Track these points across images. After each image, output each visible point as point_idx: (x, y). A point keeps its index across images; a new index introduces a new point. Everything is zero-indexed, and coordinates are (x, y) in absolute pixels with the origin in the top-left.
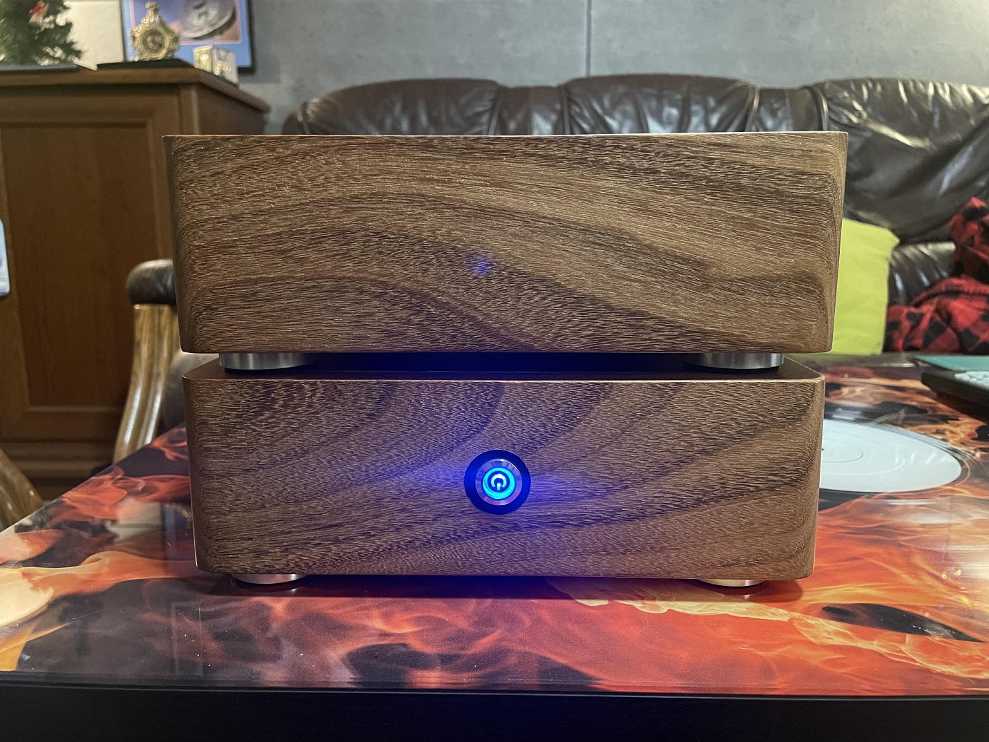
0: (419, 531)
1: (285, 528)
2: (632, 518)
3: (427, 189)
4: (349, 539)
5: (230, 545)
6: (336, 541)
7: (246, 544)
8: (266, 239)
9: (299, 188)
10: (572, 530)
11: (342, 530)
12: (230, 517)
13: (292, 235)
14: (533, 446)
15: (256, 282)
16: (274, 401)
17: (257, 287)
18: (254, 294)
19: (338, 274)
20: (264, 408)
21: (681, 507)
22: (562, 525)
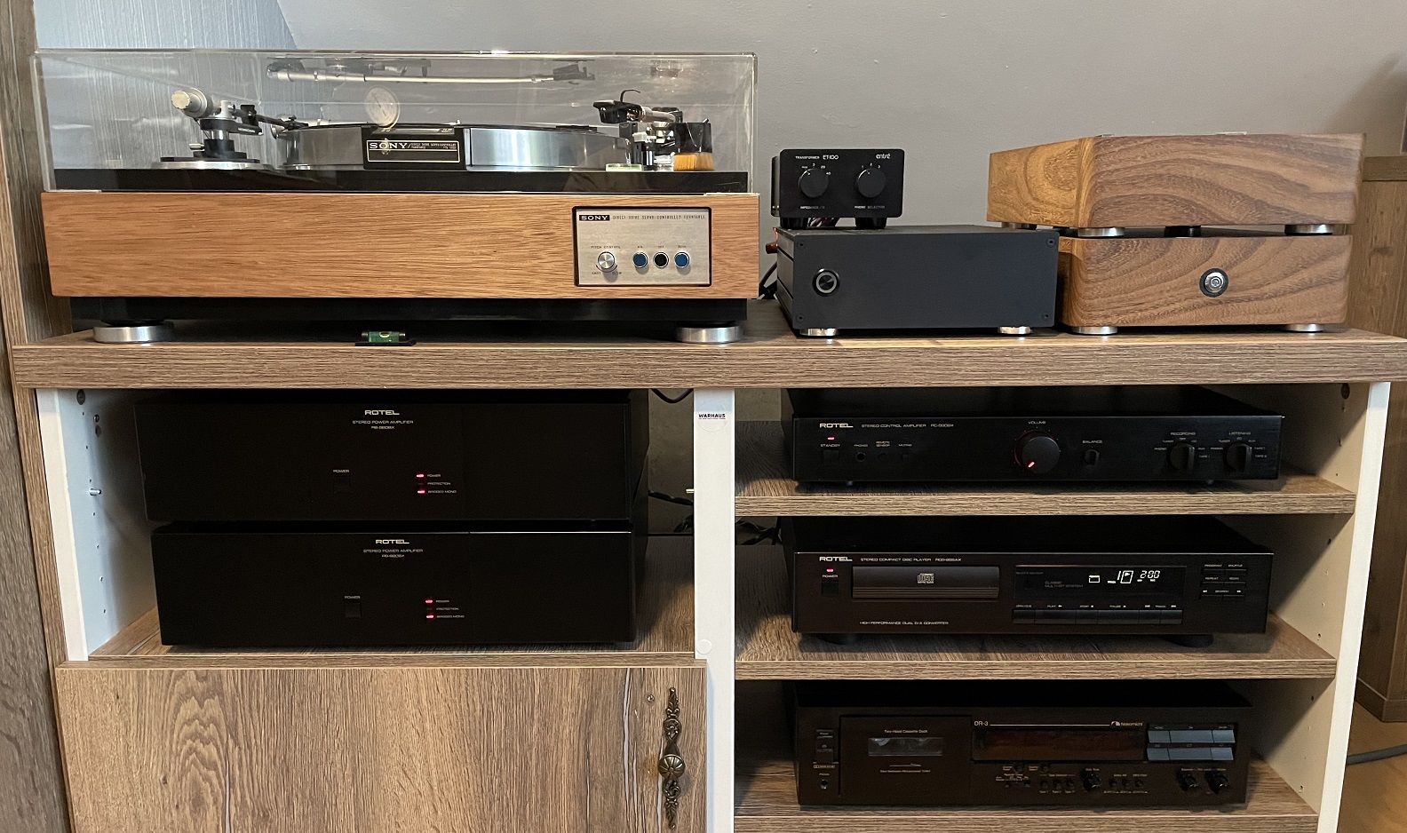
0: (1178, 305)
1: (1119, 305)
2: (1271, 297)
3: (1197, 157)
4: (1146, 310)
5: (1094, 313)
6: (1141, 311)
7: (1101, 313)
8: (1128, 178)
9: (1144, 157)
10: (1245, 303)
11: (1143, 306)
12: (1096, 300)
13: (1139, 177)
14: (1231, 266)
15: (1121, 196)
16: (1121, 248)
17: (1122, 199)
18: (1119, 202)
19: (1155, 193)
20: (1116, 251)
21: (1293, 292)
22: (1241, 301)
